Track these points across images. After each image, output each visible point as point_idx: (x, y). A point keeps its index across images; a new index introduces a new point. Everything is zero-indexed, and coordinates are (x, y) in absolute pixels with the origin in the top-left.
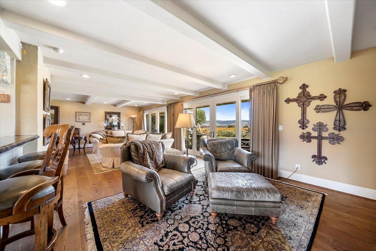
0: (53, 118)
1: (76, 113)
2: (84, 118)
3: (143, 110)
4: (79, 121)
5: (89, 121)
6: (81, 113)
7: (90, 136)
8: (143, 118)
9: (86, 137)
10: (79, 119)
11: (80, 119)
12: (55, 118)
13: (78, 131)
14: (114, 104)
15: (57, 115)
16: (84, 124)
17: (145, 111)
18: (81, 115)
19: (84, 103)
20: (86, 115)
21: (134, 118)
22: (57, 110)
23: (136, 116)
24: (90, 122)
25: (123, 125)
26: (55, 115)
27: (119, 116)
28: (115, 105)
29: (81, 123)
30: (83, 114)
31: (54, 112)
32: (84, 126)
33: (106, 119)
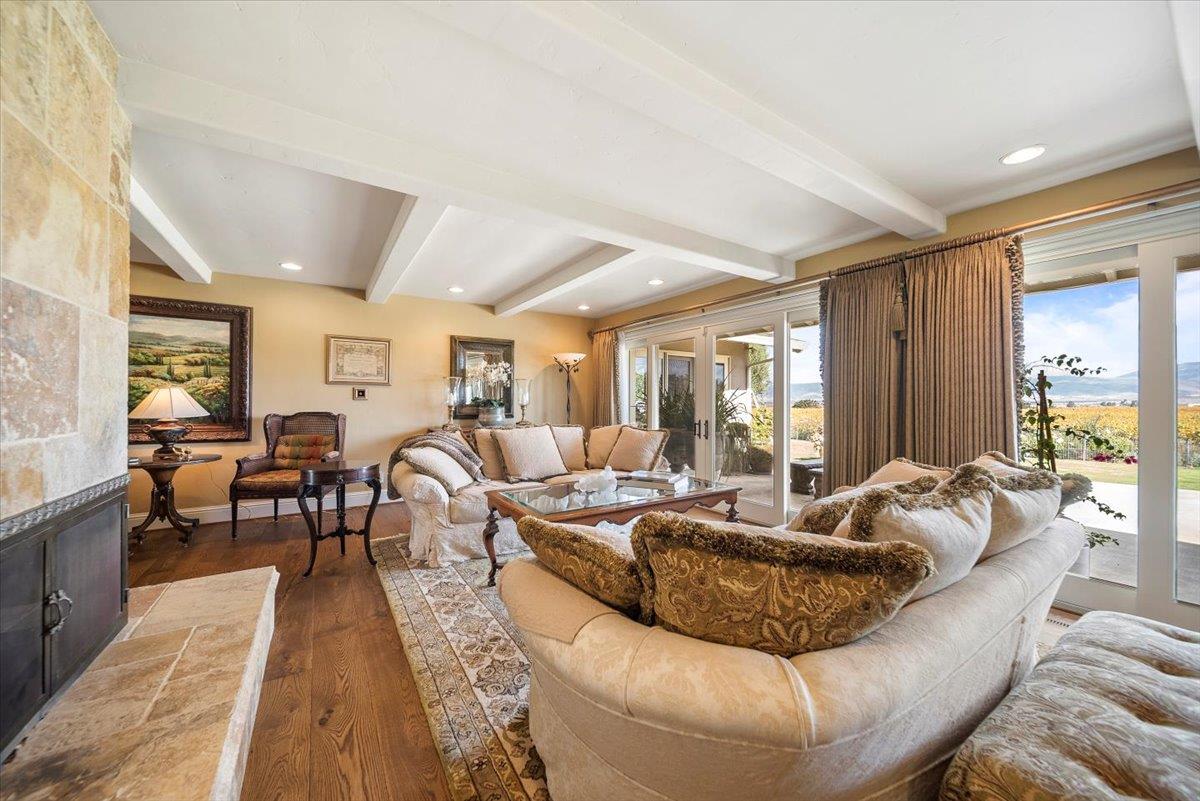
0: (225, 364)
1: (328, 338)
2: (361, 365)
3: (614, 330)
4: (340, 378)
5: (381, 379)
6: (348, 344)
7: (396, 458)
8: (615, 366)
9: (375, 469)
10: (340, 370)
11: (346, 369)
12: (231, 365)
13: (337, 431)
14: (487, 302)
15: (242, 348)
16: (362, 393)
17: (621, 335)
18: (349, 350)
19: (361, 293)
20: (369, 351)
21: (572, 363)
22: (243, 325)
23: (580, 356)
24: (388, 384)
25: (526, 400)
26: (231, 350)
27: (509, 358)
28: (491, 308)
29: (350, 388)
30: (357, 345)
31: (228, 334)
32: (360, 403)
33: (456, 372)
